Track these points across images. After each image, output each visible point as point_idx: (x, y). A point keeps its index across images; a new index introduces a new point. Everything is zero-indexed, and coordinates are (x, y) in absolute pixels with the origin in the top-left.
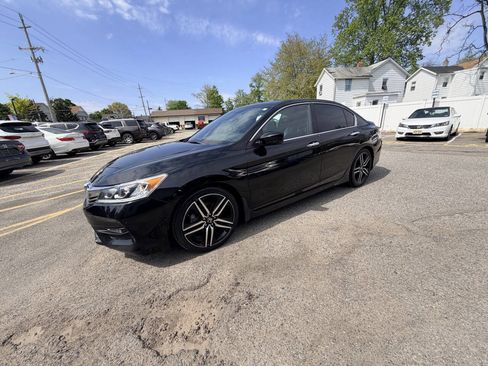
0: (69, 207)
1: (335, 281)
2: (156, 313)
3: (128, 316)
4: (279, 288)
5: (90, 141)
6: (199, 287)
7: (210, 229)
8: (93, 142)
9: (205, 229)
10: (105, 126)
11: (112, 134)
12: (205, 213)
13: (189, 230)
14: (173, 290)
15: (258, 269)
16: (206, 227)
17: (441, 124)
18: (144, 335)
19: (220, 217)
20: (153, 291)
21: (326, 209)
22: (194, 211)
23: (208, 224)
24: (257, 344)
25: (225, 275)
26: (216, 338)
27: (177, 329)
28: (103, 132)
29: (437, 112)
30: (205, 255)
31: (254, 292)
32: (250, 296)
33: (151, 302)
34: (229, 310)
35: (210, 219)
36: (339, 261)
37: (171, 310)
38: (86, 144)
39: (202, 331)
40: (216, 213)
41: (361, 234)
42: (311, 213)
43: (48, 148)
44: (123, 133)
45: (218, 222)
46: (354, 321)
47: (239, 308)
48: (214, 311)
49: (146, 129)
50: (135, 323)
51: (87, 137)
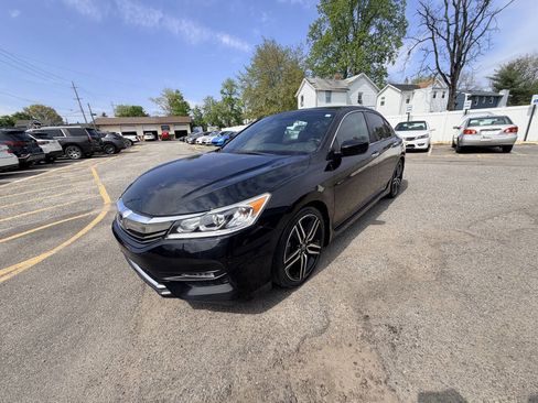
0: (46, 251)
1: (458, 296)
3: (266, 388)
4: (413, 313)
5: (18, 156)
6: (324, 329)
7: (304, 258)
8: (23, 157)
9: (300, 259)
10: (40, 135)
11: (50, 147)
12: (302, 239)
13: (288, 262)
15: (373, 296)
17: (422, 137)
19: (312, 242)
20: (271, 347)
21: (384, 222)
23: (302, 252)
25: (343, 310)
26: (399, 388)
27: (338, 387)
28: (37, 144)
29: (416, 125)
31: (393, 323)
32: (392, 329)
35: (304, 245)
37: (312, 366)
38: (13, 160)
40: (310, 237)
41: (437, 244)
44: (65, 145)
45: (311, 249)
48: (365, 356)
49: (98, 140)
50: (282, 395)
51: (13, 150)
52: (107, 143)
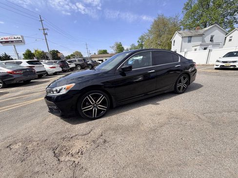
1: (148, 139)
2: (65, 143)
3: (53, 143)
4: (119, 139)
5: (62, 68)
6: (85, 135)
7: (95, 109)
8: (64, 69)
9: (92, 109)
10: (69, 62)
11: (72, 65)
12: (93, 102)
13: (85, 109)
14: (74, 134)
15: (113, 129)
16: (93, 108)
18: (56, 152)
19: (100, 104)
20: (66, 134)
21: (158, 104)
22: (87, 100)
23: (94, 107)
24: (100, 162)
25: (98, 131)
26: (84, 157)
27: (70, 151)
28: (68, 65)
30: (93, 121)
31: (108, 140)
32: (105, 141)
33: (64, 138)
34: (94, 146)
35: (95, 105)
36: (154, 130)
37: (71, 143)
38: (61, 69)
39: (80, 153)
40: (98, 102)
41: (172, 118)
42: (150, 105)
43: (45, 71)
44: (77, 65)
45: (99, 107)
46: (149, 159)
47: (98, 146)
48: (88, 146)
49: (87, 63)
50: (55, 146)
51: (61, 67)
52: (90, 64)
